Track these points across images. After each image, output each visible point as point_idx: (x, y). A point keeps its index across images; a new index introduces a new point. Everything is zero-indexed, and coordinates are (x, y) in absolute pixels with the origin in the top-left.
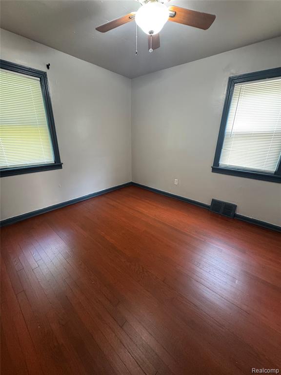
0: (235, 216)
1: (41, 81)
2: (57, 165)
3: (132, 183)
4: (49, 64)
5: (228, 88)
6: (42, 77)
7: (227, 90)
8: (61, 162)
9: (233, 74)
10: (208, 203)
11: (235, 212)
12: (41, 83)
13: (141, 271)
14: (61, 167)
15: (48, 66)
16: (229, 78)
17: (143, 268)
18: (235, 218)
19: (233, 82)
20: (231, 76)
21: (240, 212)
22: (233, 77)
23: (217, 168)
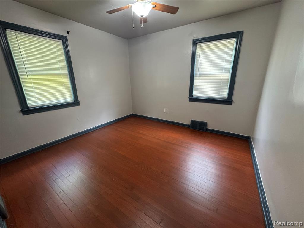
0: (207, 129)
1: (63, 42)
2: (76, 103)
3: (133, 114)
4: (69, 31)
5: (193, 46)
6: (64, 40)
7: (193, 48)
8: (79, 100)
9: (195, 38)
10: (189, 123)
11: (206, 127)
12: (63, 44)
13: (146, 169)
14: (79, 104)
15: (68, 32)
16: (193, 40)
17: (147, 167)
18: (207, 131)
19: (195, 42)
20: (194, 39)
21: (210, 127)
22: (195, 40)
23: (192, 99)
